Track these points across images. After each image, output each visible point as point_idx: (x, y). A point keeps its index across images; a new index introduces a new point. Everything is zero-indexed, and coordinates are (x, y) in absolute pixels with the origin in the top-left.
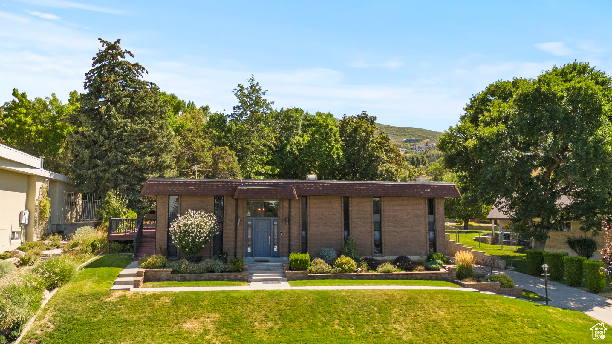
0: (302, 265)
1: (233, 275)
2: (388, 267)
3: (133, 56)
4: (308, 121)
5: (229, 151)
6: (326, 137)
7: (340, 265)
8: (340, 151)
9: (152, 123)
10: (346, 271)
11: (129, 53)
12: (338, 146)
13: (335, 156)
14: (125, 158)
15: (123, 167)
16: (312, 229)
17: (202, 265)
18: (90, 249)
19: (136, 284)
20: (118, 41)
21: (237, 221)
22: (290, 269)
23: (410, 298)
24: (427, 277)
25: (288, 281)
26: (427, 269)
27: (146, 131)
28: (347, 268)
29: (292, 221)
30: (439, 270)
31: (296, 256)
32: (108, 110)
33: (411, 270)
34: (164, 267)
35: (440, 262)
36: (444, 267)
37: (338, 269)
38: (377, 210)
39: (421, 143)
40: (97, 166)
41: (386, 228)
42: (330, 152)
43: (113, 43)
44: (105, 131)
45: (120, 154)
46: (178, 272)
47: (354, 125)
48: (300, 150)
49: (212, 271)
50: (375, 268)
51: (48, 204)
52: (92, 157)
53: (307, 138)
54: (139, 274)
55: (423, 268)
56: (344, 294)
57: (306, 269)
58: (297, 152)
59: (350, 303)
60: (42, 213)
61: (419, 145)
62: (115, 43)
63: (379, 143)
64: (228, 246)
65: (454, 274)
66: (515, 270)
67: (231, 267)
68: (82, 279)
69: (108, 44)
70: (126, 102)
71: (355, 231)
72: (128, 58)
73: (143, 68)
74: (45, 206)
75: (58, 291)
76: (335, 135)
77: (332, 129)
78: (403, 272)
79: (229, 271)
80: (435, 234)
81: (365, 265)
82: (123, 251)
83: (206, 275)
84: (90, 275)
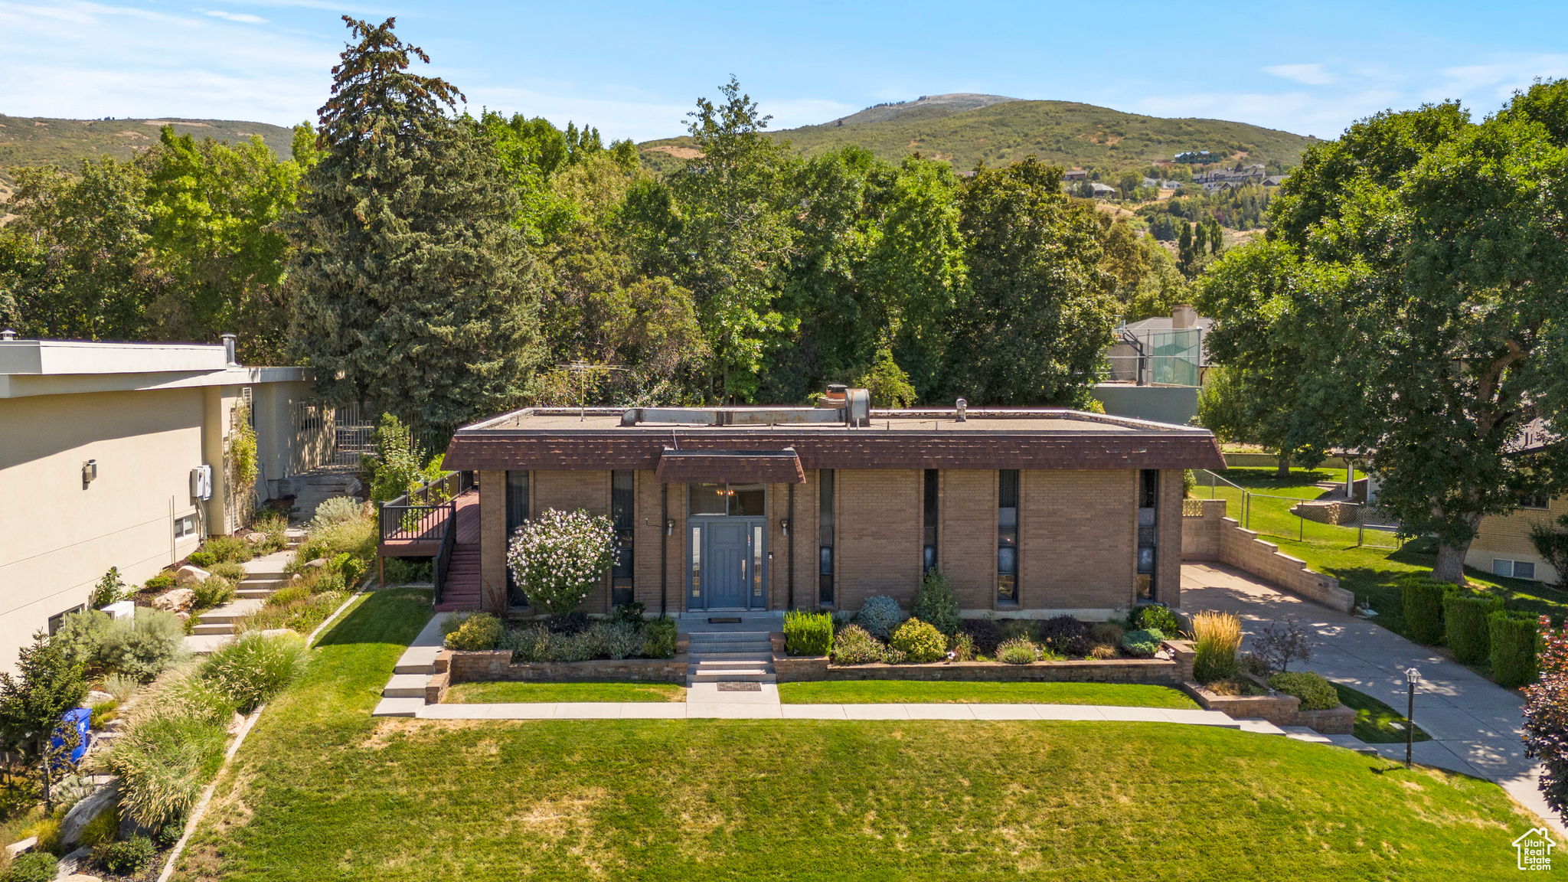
0: (815, 644)
1: (651, 667)
2: (1024, 649)
3: (427, 60)
4: (880, 184)
5: (673, 289)
6: (926, 231)
7: (905, 645)
8: (962, 268)
9: (477, 235)
10: (918, 659)
11: (418, 50)
12: (959, 253)
13: (947, 283)
14: (420, 328)
15: (417, 348)
16: (847, 548)
17: (582, 641)
18: (339, 578)
19: (431, 696)
20: (390, 22)
21: (665, 527)
22: (787, 652)
23: (1054, 754)
24: (1117, 674)
25: (778, 682)
26: (1125, 653)
27: (467, 257)
28: (921, 650)
29: (798, 526)
30: (1151, 656)
31: (801, 622)
32: (374, 208)
33: (1080, 654)
34: (496, 646)
35: (1156, 633)
36: (1166, 647)
37: (899, 654)
38: (1009, 497)
39: (1225, 163)
40: (358, 344)
41: (1030, 543)
42: (934, 272)
43: (377, 27)
44: (369, 263)
45: (408, 318)
46: (529, 658)
47: (1000, 194)
48: (856, 267)
49: (605, 656)
50: (990, 650)
51: (252, 447)
52: (347, 323)
53: (877, 235)
54: (438, 668)
55: (1110, 651)
56: (898, 735)
57: (822, 654)
58: (849, 275)
59: (910, 763)
60: (240, 468)
61: (1216, 169)
62: (383, 27)
63: (1068, 242)
64: (646, 584)
65: (1189, 669)
66: (1373, 620)
67: (646, 646)
68: (316, 680)
69: (366, 31)
70: (416, 184)
71: (950, 552)
72: (415, 67)
73: (455, 90)
74: (244, 453)
75: (263, 714)
76: (947, 227)
77: (940, 212)
78: (1061, 661)
79: (645, 656)
80: (1154, 556)
81: (965, 641)
82: (414, 579)
83: (590, 666)
84: (333, 668)
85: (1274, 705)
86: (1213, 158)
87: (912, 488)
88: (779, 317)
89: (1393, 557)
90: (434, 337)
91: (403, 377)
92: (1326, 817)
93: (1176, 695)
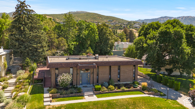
0: (99, 89)
1: (79, 94)
2: (124, 88)
3: (30, 7)
4: (87, 25)
5: (64, 39)
6: (94, 32)
7: (110, 89)
8: (98, 37)
9: (39, 32)
10: (111, 90)
11: (29, 5)
12: (97, 35)
13: (96, 38)
14: (31, 45)
16: (100, 76)
17: (69, 91)
19: (51, 101)
20: (25, 1)
22: (95, 90)
23: (134, 102)
24: (134, 90)
25: (95, 95)
26: (134, 88)
27: (37, 35)
28: (112, 89)
29: (94, 73)
30: (137, 88)
32: (24, 28)
33: (129, 88)
34: (57, 93)
35: (137, 85)
36: (138, 87)
37: (110, 90)
41: (121, 74)
42: (95, 37)
43: (22, 2)
46: (62, 94)
48: (85, 36)
49: (72, 93)
50: (119, 88)
51: (6, 63)
53: (87, 32)
54: (50, 97)
55: (133, 87)
56: (115, 101)
57: (100, 91)
58: (84, 37)
59: (117, 105)
64: (74, 83)
65: (142, 89)
66: (152, 80)
67: (78, 91)
68: (33, 101)
70: (30, 25)
72: (29, 8)
73: (34, 11)
75: (26, 107)
76: (96, 32)
77: (96, 30)
78: (128, 89)
79: (77, 93)
80: (135, 75)
81: (117, 88)
83: (71, 95)
84: (35, 98)
85: (152, 93)
86: (112, 21)
87: (108, 68)
88: (76, 42)
89: (151, 72)
90: (33, 46)
91: (28, 52)
92: (165, 107)
93: (141, 93)
